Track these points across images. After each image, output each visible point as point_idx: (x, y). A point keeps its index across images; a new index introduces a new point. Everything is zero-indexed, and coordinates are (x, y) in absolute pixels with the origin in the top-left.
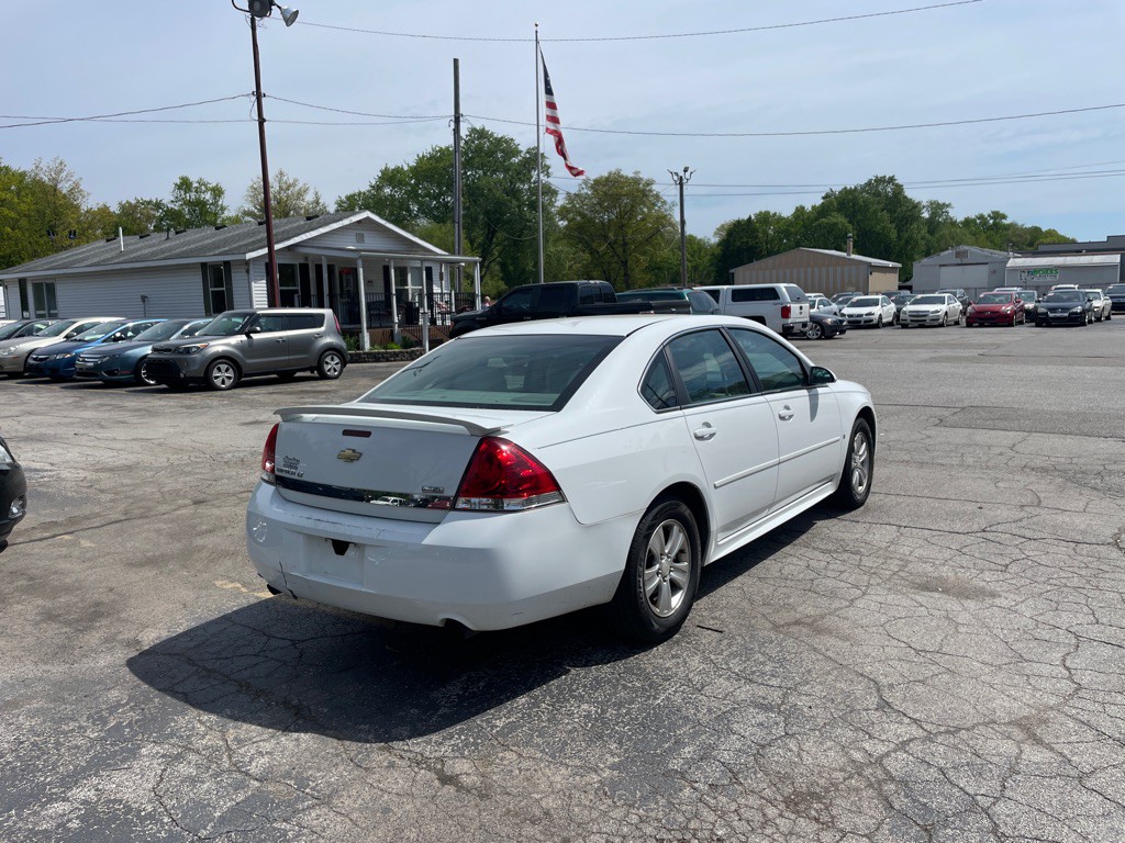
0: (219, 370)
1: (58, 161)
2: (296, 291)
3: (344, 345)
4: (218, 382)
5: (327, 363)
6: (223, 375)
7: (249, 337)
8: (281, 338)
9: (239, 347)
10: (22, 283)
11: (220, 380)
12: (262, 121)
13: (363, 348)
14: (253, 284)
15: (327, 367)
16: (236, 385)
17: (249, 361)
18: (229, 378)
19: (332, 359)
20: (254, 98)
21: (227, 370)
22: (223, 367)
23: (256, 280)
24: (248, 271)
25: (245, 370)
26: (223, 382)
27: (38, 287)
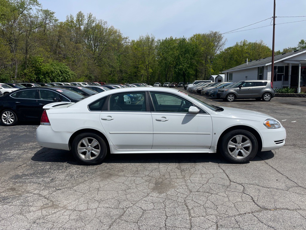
0: (230, 96)
1: (261, 41)
2: (283, 74)
3: (273, 91)
4: (229, 100)
5: (265, 96)
6: (231, 98)
7: (240, 88)
8: (250, 89)
9: (237, 91)
10: (228, 73)
11: (230, 99)
12: (274, 25)
13: (298, 93)
14: (268, 73)
15: (265, 98)
16: (234, 101)
17: (238, 95)
18: (233, 99)
19: (267, 95)
20: (273, 18)
21: (232, 97)
22: (231, 96)
23: (269, 72)
24: (267, 69)
25: (237, 97)
26: (231, 100)
27: (230, 74)
